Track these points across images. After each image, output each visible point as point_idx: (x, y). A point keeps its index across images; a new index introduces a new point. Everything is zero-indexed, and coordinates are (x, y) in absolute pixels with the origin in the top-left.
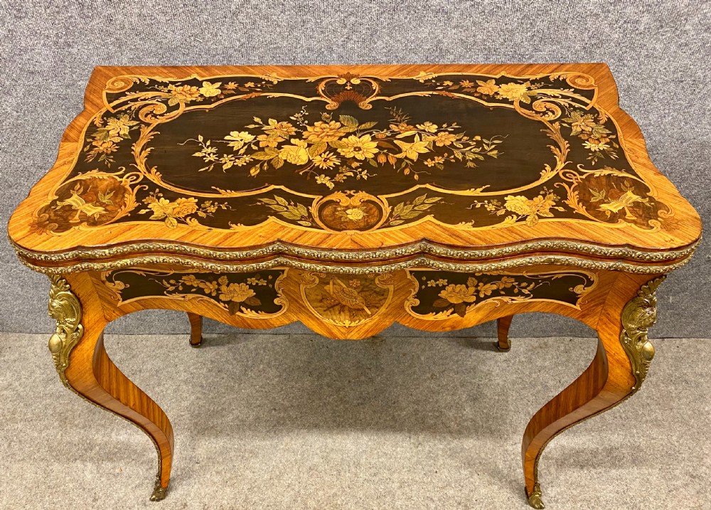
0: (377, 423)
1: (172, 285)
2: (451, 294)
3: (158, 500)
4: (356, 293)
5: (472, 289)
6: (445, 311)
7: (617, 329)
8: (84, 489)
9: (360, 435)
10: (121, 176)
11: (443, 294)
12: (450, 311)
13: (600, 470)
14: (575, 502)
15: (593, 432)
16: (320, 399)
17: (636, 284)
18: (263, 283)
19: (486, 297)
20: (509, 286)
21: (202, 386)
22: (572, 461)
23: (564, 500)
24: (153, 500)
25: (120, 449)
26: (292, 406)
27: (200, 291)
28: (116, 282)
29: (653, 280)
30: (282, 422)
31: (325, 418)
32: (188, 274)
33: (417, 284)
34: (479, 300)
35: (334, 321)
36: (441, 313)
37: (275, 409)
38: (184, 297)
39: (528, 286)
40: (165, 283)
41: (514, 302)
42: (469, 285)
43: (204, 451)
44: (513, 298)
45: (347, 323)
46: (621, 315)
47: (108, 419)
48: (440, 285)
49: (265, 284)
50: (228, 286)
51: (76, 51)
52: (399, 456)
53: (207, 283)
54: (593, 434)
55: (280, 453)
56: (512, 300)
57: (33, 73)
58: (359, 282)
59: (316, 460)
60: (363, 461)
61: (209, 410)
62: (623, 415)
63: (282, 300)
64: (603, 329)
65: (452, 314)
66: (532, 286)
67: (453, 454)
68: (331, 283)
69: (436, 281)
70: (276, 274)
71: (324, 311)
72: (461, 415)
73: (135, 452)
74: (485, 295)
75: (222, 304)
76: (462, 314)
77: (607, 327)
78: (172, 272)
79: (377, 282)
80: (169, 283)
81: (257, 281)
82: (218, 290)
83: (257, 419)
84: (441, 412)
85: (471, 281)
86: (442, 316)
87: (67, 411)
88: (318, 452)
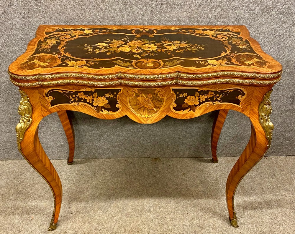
0: (158, 194)
1: (73, 98)
2: (190, 101)
3: (52, 230)
4: (150, 101)
5: (197, 98)
6: (187, 109)
7: (257, 116)
8: (14, 227)
9: (150, 199)
10: (54, 55)
11: (186, 101)
12: (189, 109)
13: (263, 210)
14: (253, 224)
15: (259, 194)
16: (131, 185)
17: (262, 95)
18: (112, 96)
19: (203, 102)
20: (212, 96)
21: (73, 181)
22: (250, 207)
23: (248, 223)
24: (49, 230)
25: (33, 209)
26: (117, 188)
27: (85, 101)
28: (50, 97)
29: (268, 92)
30: (112, 195)
31: (133, 193)
32: (81, 92)
33: (175, 96)
34: (200, 104)
35: (141, 115)
36: (185, 110)
37: (109, 190)
38: (78, 104)
39: (219, 96)
40: (70, 97)
41: (214, 104)
42: (196, 96)
43: (75, 208)
44: (214, 102)
45: (147, 116)
46: (258, 110)
47: (27, 196)
48: (185, 96)
49: (113, 97)
50: (97, 98)
51: (32, 20)
52: (169, 208)
53: (89, 97)
54: (259, 195)
55: (112, 208)
56: (214, 103)
57: (12, 29)
58: (152, 95)
59: (130, 210)
60: (152, 210)
61: (77, 191)
62: (272, 187)
63: (119, 105)
64: (252, 116)
65: (190, 110)
66: (221, 96)
67: (194, 206)
68: (140, 96)
69: (183, 94)
70: (118, 91)
71: (137, 110)
72: (197, 189)
73: (40, 210)
74: (203, 101)
75: (94, 107)
76: (194, 111)
77: (253, 115)
78: (74, 91)
79: (159, 95)
80: (72, 97)
81: (109, 95)
82: (93, 100)
83: (101, 194)
84: (188, 188)
85: (197, 94)
86: (186, 112)
87: (6, 193)
88: (130, 207)
